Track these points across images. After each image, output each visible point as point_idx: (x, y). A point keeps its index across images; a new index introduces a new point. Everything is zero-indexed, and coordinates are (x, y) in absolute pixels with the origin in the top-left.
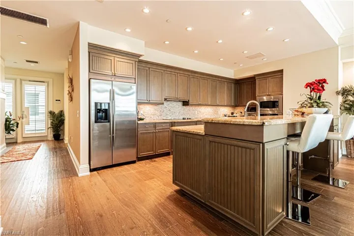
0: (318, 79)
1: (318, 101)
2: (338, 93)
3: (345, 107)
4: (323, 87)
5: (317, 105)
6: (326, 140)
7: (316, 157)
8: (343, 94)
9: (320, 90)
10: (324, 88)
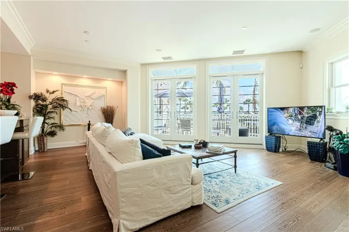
0: (8, 82)
1: (7, 104)
2: (30, 97)
3: (36, 110)
4: (12, 90)
5: (6, 107)
6: (12, 140)
7: (5, 159)
8: (34, 99)
9: (10, 93)
10: (14, 91)
